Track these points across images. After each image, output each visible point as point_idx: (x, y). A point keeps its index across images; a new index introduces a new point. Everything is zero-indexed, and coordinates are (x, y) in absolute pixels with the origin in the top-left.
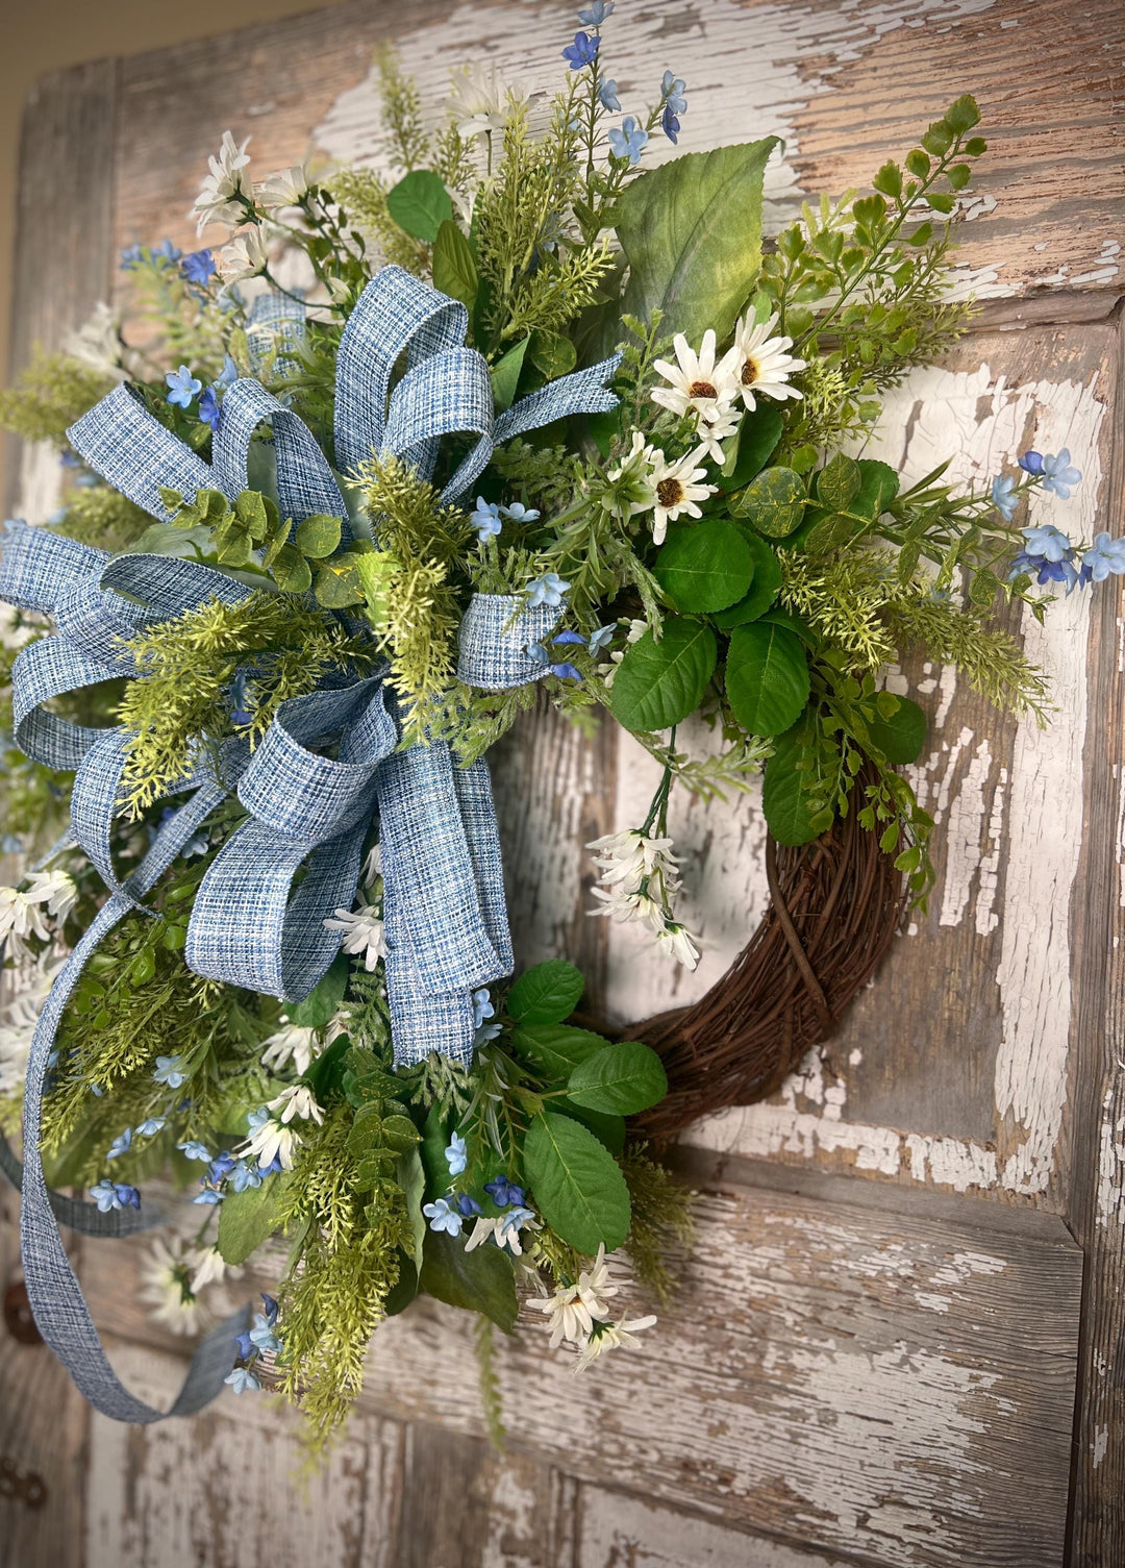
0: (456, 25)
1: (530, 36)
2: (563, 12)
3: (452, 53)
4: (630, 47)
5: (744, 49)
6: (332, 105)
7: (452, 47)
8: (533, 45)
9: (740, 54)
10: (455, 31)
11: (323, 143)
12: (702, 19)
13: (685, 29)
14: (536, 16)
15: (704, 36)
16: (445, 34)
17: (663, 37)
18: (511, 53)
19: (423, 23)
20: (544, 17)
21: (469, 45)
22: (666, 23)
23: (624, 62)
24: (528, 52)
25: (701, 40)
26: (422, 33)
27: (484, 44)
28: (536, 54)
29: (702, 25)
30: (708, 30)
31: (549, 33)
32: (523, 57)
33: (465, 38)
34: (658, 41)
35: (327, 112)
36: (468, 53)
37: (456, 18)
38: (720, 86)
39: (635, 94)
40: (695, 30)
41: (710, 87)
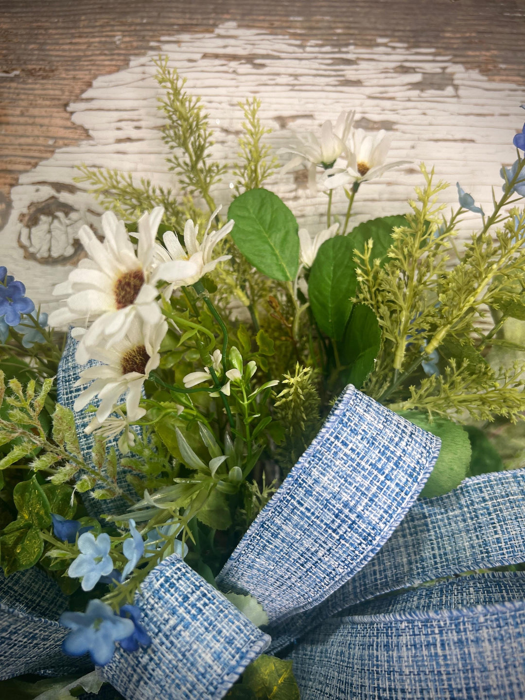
0: (219, 36)
1: (297, 62)
2: (328, 49)
3: (217, 62)
4: (391, 92)
5: (492, 115)
6: (89, 85)
7: (217, 56)
8: (299, 71)
9: (488, 118)
10: (220, 42)
11: (77, 119)
12: (456, 82)
13: (441, 87)
14: (301, 46)
15: (457, 96)
16: (210, 43)
17: (422, 90)
18: (278, 74)
19: (185, 28)
20: (308, 49)
21: (234, 57)
22: (424, 78)
23: (387, 104)
24: (296, 76)
25: (455, 100)
26: (185, 37)
27: (250, 59)
28: (303, 80)
29: (456, 87)
30: (461, 92)
31: (315, 64)
32: (291, 80)
33: (229, 51)
34: (416, 93)
35: (83, 91)
36: (233, 64)
37: (218, 31)
38: (472, 141)
39: (398, 134)
40: (450, 90)
41: (463, 140)
